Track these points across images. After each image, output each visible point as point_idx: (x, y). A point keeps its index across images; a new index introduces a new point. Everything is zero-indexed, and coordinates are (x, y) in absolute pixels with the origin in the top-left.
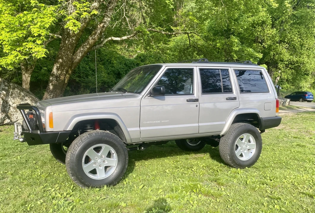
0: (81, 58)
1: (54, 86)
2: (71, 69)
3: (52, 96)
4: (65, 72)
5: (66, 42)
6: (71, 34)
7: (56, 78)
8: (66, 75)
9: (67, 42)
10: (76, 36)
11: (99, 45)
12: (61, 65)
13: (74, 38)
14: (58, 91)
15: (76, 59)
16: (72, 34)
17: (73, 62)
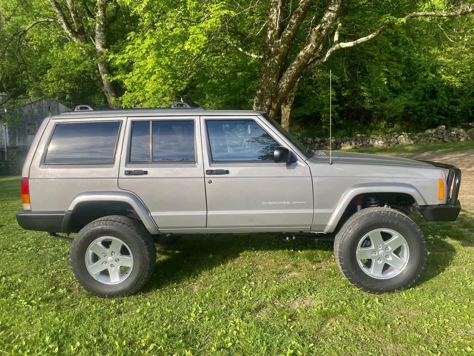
0: (289, 85)
5: (267, 65)
6: (273, 52)
10: (280, 53)
11: (320, 59)
12: (261, 99)
13: (277, 57)
17: (277, 92)
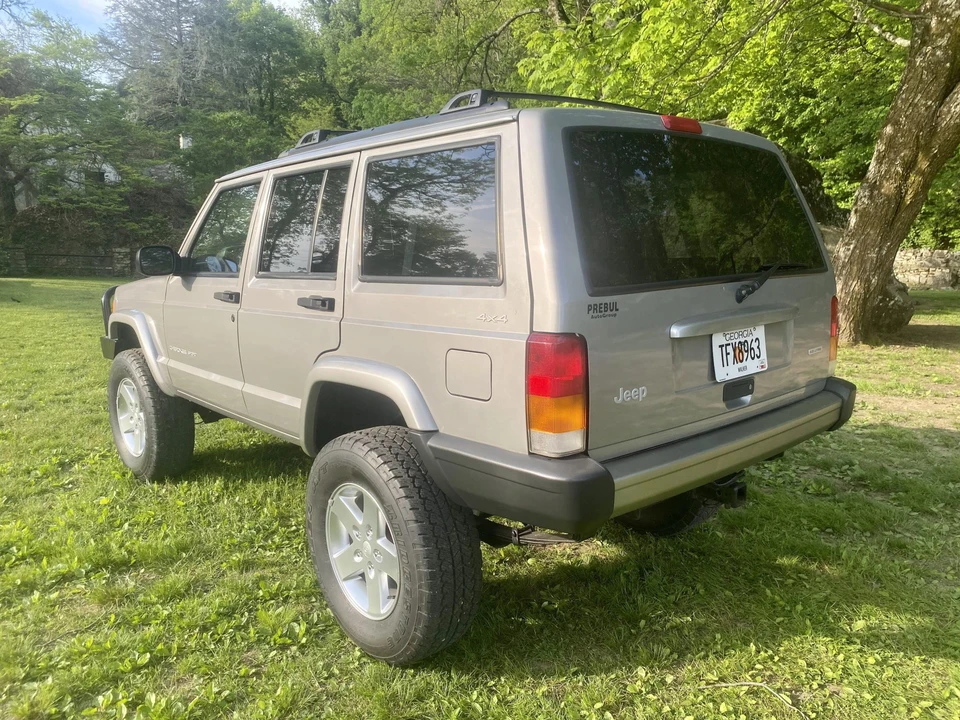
1: (861, 216)
2: (926, 156)
3: (852, 247)
4: (899, 169)
5: (916, 62)
6: (934, 30)
7: (872, 191)
8: (905, 178)
9: (918, 60)
10: (950, 31)
12: (891, 144)
13: (943, 42)
14: (871, 232)
15: (949, 116)
16: (937, 29)
